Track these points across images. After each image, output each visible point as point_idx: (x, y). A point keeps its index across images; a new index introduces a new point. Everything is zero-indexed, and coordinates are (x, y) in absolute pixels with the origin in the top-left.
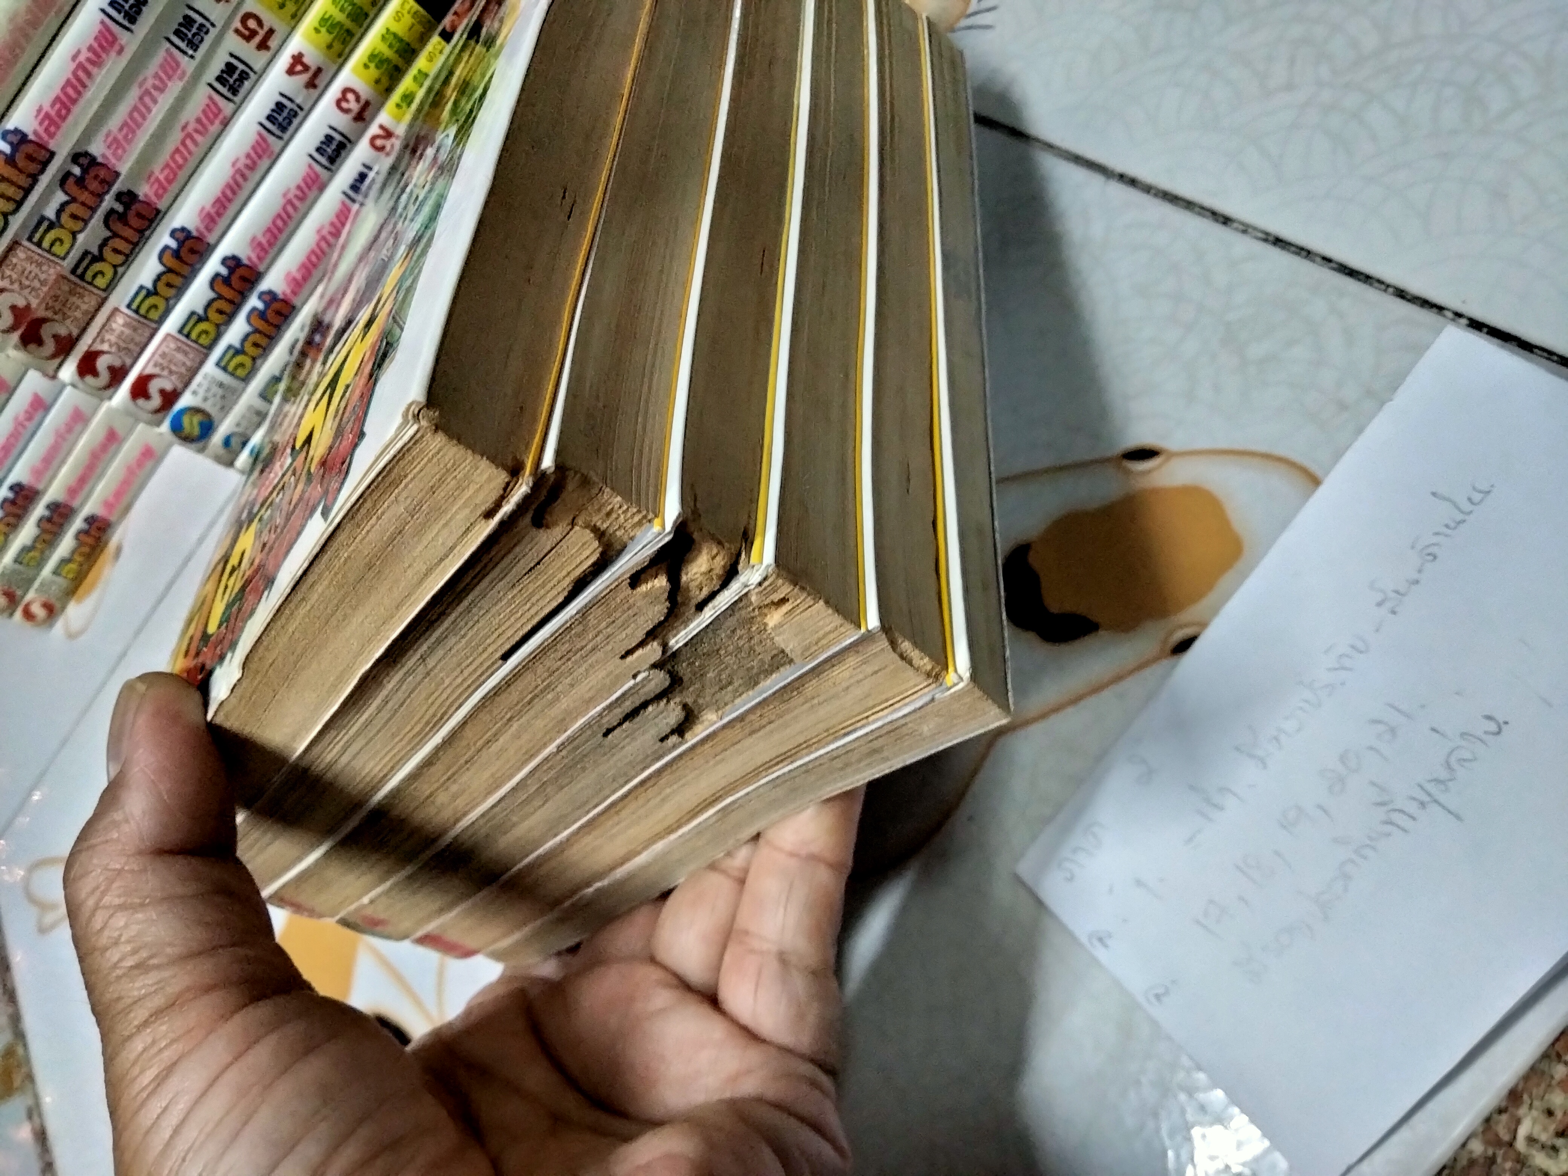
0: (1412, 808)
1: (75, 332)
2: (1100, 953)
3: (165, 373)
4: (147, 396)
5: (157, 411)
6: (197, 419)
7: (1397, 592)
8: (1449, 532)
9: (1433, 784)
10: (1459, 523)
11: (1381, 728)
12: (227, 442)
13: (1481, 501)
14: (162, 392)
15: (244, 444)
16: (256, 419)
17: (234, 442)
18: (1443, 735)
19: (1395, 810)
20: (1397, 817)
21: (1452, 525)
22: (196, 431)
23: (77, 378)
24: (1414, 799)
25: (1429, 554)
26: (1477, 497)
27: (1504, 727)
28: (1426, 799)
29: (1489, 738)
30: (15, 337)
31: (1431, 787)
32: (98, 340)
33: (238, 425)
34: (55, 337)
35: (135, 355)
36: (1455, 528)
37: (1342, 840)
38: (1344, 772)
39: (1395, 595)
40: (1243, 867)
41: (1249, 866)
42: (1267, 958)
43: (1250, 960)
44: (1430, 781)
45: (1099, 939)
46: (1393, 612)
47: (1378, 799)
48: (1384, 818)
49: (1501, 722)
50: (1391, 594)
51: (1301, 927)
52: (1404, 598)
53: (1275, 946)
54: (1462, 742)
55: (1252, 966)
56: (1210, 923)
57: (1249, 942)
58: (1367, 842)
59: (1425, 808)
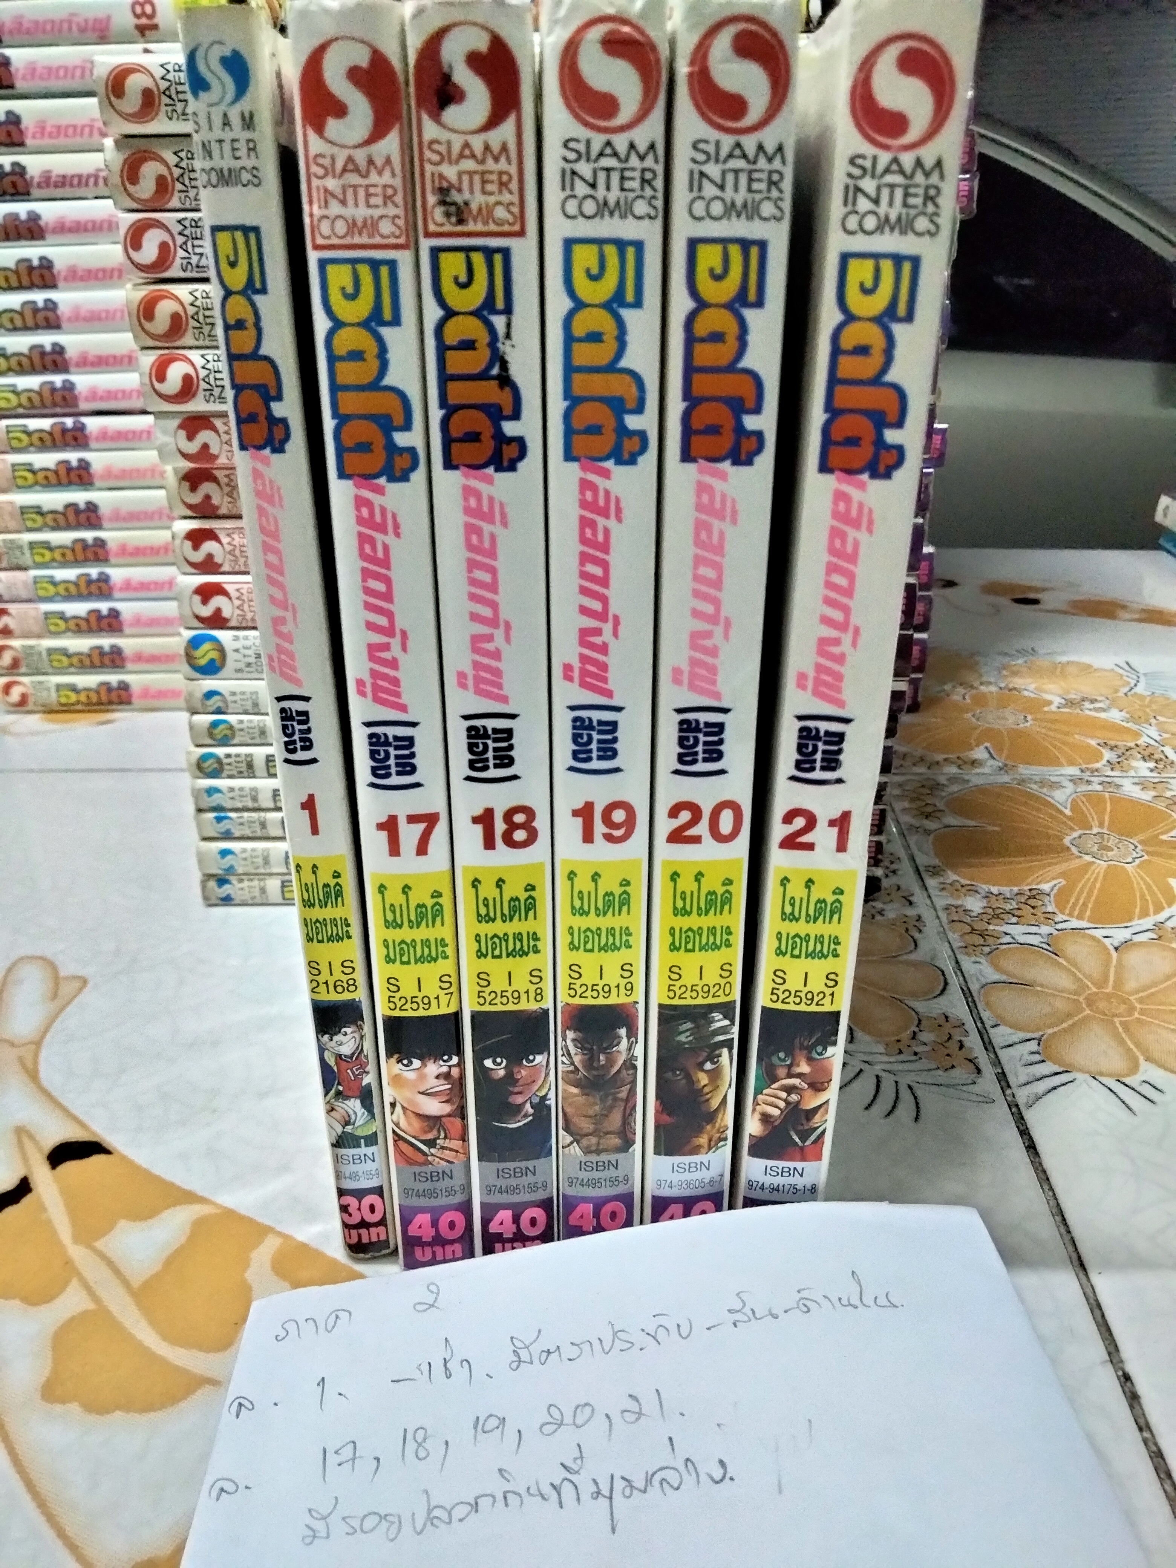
0: (587, 1490)
1: (223, 511)
2: (227, 1416)
3: (237, 603)
4: (205, 602)
5: (198, 617)
6: (214, 655)
7: (753, 1311)
8: (836, 1303)
9: (624, 1483)
10: (850, 1305)
11: (633, 1406)
12: (210, 694)
13: (880, 1305)
14: (218, 611)
15: (219, 711)
16: (249, 705)
17: (215, 701)
18: (673, 1450)
19: (572, 1482)
20: (567, 1488)
21: (845, 1302)
22: (203, 662)
23: (183, 534)
24: (595, 1482)
25: (806, 1306)
26: (882, 1301)
27: (727, 1482)
28: (605, 1489)
29: (706, 1482)
30: (188, 465)
31: (619, 1484)
32: (227, 532)
33: (233, 694)
34: (208, 497)
35: (237, 569)
36: (844, 1306)
37: (506, 1475)
38: (568, 1419)
39: (750, 1314)
40: (409, 1436)
41: (415, 1438)
42: (338, 1528)
43: (324, 1518)
44: (623, 1478)
45: (240, 1405)
46: (735, 1326)
47: (569, 1464)
48: (557, 1483)
49: (728, 1476)
50: (747, 1310)
51: (393, 1523)
52: (753, 1321)
53: (356, 1523)
54: (682, 1468)
55: (320, 1526)
56: (332, 1459)
57: (340, 1501)
58: (523, 1492)
59: (596, 1498)
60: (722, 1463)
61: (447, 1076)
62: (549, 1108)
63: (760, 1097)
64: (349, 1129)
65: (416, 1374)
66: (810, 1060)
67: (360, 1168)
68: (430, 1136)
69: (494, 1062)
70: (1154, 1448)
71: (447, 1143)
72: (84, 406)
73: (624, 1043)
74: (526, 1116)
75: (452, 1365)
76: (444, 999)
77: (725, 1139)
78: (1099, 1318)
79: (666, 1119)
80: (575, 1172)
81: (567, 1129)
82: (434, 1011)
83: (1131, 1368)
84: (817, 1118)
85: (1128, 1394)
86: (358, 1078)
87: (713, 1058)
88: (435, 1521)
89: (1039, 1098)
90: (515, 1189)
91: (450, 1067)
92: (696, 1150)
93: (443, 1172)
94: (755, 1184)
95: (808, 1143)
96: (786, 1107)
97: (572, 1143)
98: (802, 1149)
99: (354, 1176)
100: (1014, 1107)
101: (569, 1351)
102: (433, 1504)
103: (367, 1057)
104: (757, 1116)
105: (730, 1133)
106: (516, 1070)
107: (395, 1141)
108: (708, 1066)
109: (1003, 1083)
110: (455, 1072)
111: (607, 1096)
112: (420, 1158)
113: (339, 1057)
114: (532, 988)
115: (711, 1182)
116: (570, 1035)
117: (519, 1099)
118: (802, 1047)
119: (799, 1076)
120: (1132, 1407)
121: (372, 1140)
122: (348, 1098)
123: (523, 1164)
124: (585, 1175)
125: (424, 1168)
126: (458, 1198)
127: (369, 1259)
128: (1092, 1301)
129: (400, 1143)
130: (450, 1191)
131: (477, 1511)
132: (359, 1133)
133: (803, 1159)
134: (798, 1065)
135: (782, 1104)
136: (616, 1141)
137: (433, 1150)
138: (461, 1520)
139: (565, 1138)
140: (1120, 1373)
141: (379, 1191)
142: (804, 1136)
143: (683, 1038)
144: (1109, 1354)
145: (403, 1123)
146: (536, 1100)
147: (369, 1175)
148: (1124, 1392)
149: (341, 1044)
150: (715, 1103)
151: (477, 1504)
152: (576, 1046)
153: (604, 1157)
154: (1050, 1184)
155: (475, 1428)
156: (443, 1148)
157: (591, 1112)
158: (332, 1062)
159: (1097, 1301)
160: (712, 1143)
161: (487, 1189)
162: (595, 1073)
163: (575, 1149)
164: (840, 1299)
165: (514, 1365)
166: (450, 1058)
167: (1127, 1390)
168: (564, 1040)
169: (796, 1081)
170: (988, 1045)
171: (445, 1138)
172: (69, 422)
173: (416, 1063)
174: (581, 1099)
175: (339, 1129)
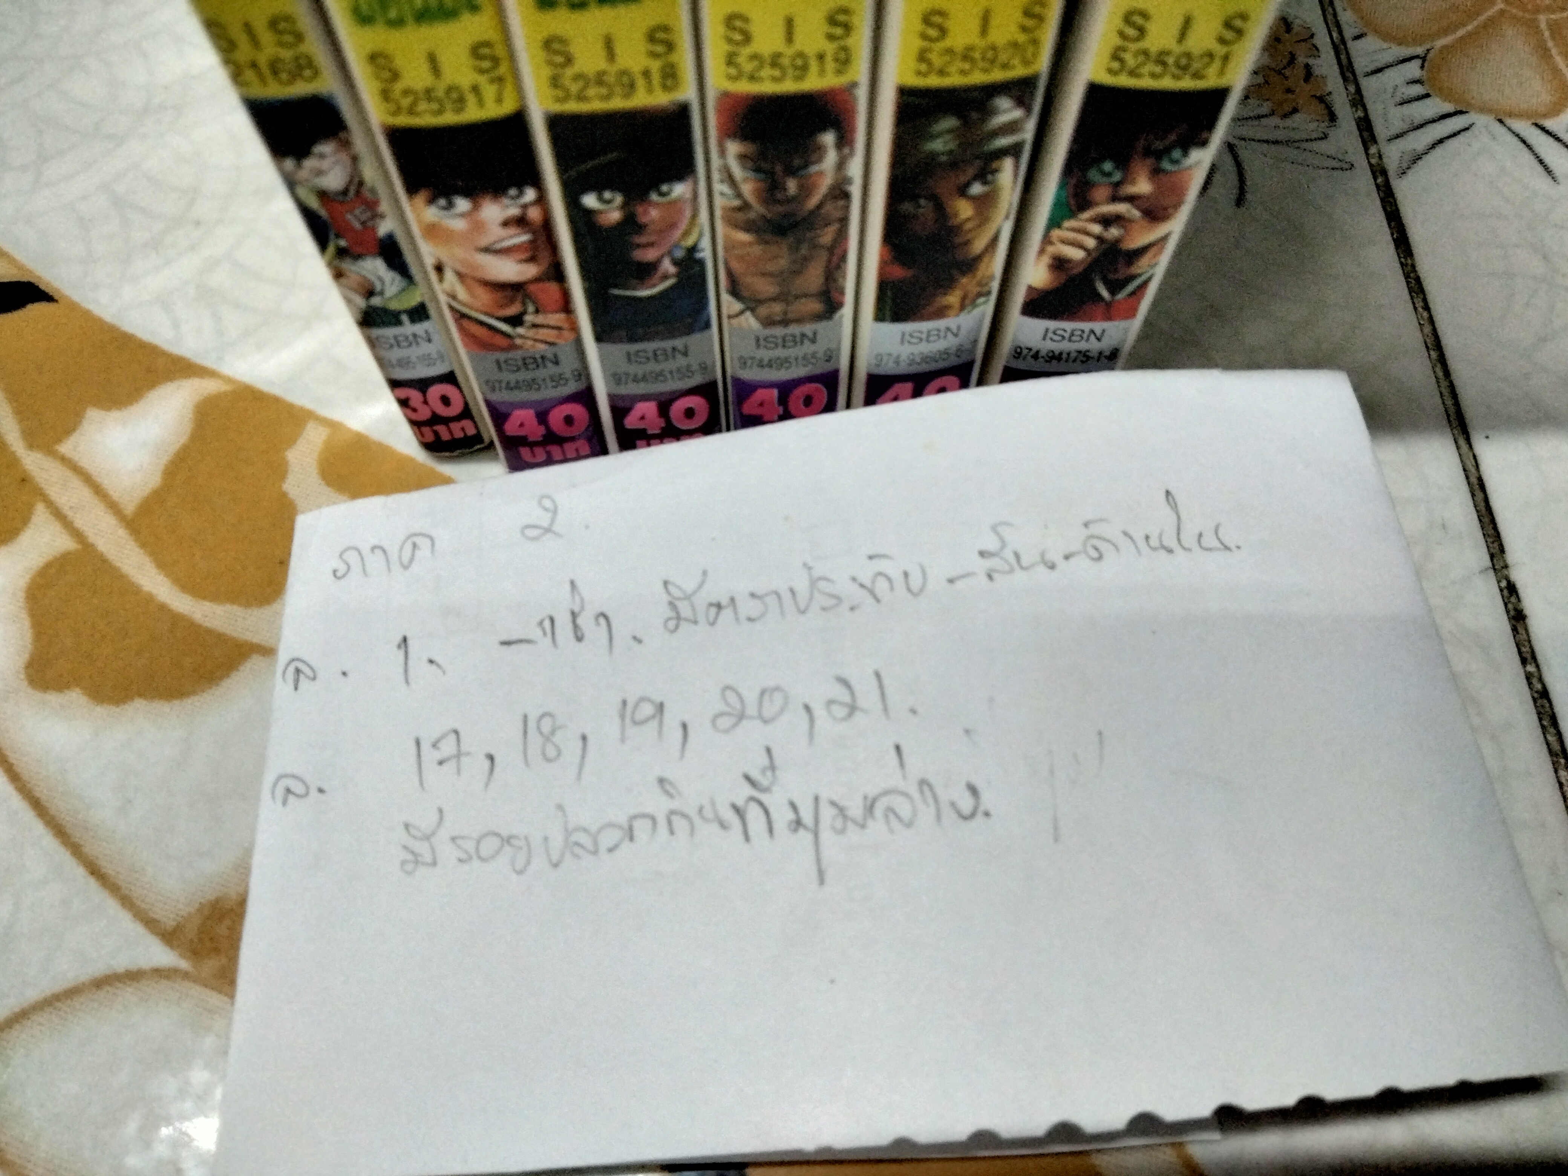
0: (782, 816)
2: (282, 688)
7: (1017, 556)
8: (1142, 544)
9: (834, 811)
10: (1164, 547)
11: (843, 695)
13: (1209, 550)
18: (902, 764)
19: (761, 804)
20: (754, 814)
21: (1154, 542)
24: (793, 806)
25: (1096, 549)
26: (1210, 540)
27: (979, 818)
28: (807, 817)
29: (949, 815)
31: (827, 813)
36: (1154, 549)
37: (668, 787)
38: (752, 710)
39: (1012, 559)
40: (532, 724)
41: (539, 728)
42: (448, 853)
43: (427, 838)
44: (833, 804)
45: (298, 671)
46: (990, 577)
47: (755, 775)
48: (740, 803)
49: (982, 809)
50: (1008, 554)
51: (520, 848)
52: (1018, 571)
53: (470, 846)
54: (914, 791)
55: (422, 848)
56: (430, 756)
57: (448, 816)
58: (693, 813)
59: (795, 830)
60: (973, 790)
61: (521, 222)
62: (701, 263)
63: (1056, 233)
64: (376, 301)
65: (535, 634)
66: (1156, 172)
67: (414, 352)
68: (513, 310)
69: (601, 199)
70: (1539, 686)
71: (540, 319)
73: (831, 157)
74: (665, 277)
75: (586, 621)
76: (489, 92)
77: (989, 293)
78: (1482, 506)
79: (898, 272)
80: (749, 349)
81: (735, 291)
82: (473, 114)
83: (1519, 576)
84: (1144, 262)
85: (1512, 613)
86: (368, 227)
87: (985, 174)
88: (577, 850)
89: (1417, 158)
90: (658, 376)
91: (525, 207)
92: (941, 313)
93: (543, 358)
94: (1025, 352)
95: (1120, 296)
96: (1097, 248)
97: (742, 312)
98: (1109, 305)
99: (404, 363)
100: (1379, 171)
101: (748, 607)
102: (571, 826)
103: (373, 191)
104: (1046, 260)
105: (995, 286)
106: (640, 209)
107: (457, 321)
108: (977, 189)
109: (1366, 134)
110: (534, 214)
111: (799, 242)
112: (500, 341)
113: (323, 195)
114: (655, 66)
115: (959, 351)
116: (734, 148)
117: (650, 255)
118: (1148, 152)
119: (1131, 199)
120: (1515, 630)
121: (419, 313)
122: (358, 257)
123: (668, 344)
124: (766, 354)
125: (511, 355)
126: (572, 387)
127: (457, 457)
128: (1474, 480)
129: (466, 323)
130: (558, 380)
131: (631, 838)
132: (394, 306)
133: (1109, 317)
134: (1133, 182)
135: (1091, 243)
136: (815, 306)
137: (520, 330)
138: (610, 850)
139: (731, 305)
140: (1504, 584)
141: (450, 378)
142: (1115, 287)
143: (938, 145)
144: (1492, 556)
145: (462, 294)
146: (679, 254)
147: (427, 359)
148: (1508, 612)
149: (320, 173)
150: (979, 245)
151: (631, 828)
152: (744, 167)
153: (795, 329)
154: (1425, 301)
155: (622, 717)
156: (535, 326)
157: (771, 267)
158: (314, 203)
159: (1480, 480)
160: (967, 302)
161: (615, 378)
162: (780, 209)
163: (750, 321)
164: (1147, 538)
165: (672, 624)
166: (521, 193)
167: (1510, 606)
168: (723, 152)
169: (1121, 208)
170: (1347, 70)
171: (537, 311)
173: (462, 204)
174: (757, 250)
175: (361, 302)
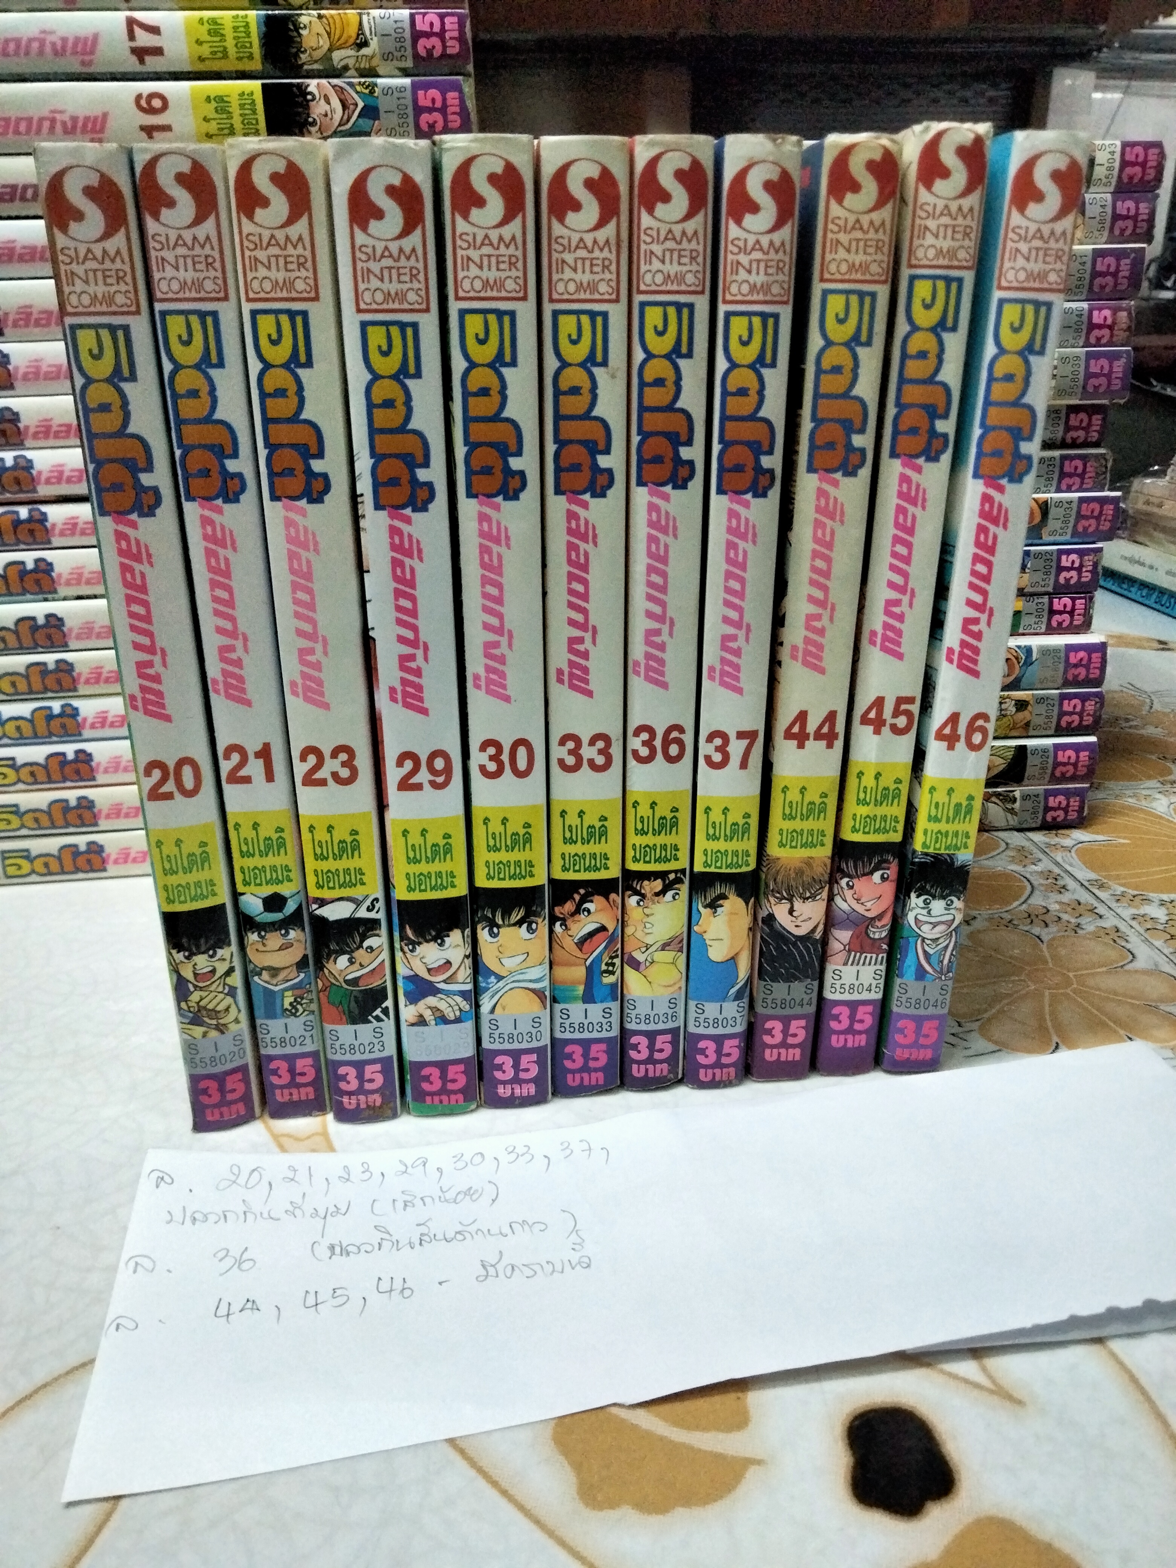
72: (44, 491)
172: (23, 512)
